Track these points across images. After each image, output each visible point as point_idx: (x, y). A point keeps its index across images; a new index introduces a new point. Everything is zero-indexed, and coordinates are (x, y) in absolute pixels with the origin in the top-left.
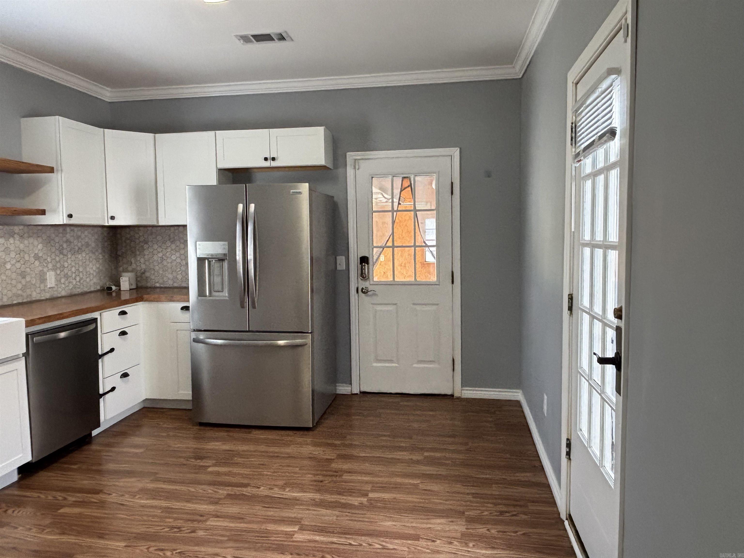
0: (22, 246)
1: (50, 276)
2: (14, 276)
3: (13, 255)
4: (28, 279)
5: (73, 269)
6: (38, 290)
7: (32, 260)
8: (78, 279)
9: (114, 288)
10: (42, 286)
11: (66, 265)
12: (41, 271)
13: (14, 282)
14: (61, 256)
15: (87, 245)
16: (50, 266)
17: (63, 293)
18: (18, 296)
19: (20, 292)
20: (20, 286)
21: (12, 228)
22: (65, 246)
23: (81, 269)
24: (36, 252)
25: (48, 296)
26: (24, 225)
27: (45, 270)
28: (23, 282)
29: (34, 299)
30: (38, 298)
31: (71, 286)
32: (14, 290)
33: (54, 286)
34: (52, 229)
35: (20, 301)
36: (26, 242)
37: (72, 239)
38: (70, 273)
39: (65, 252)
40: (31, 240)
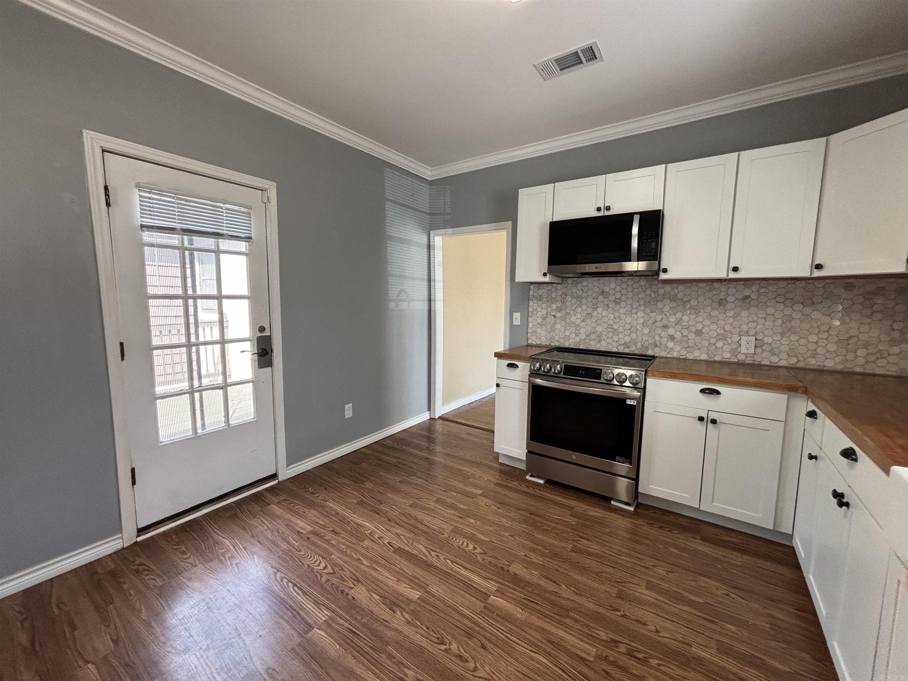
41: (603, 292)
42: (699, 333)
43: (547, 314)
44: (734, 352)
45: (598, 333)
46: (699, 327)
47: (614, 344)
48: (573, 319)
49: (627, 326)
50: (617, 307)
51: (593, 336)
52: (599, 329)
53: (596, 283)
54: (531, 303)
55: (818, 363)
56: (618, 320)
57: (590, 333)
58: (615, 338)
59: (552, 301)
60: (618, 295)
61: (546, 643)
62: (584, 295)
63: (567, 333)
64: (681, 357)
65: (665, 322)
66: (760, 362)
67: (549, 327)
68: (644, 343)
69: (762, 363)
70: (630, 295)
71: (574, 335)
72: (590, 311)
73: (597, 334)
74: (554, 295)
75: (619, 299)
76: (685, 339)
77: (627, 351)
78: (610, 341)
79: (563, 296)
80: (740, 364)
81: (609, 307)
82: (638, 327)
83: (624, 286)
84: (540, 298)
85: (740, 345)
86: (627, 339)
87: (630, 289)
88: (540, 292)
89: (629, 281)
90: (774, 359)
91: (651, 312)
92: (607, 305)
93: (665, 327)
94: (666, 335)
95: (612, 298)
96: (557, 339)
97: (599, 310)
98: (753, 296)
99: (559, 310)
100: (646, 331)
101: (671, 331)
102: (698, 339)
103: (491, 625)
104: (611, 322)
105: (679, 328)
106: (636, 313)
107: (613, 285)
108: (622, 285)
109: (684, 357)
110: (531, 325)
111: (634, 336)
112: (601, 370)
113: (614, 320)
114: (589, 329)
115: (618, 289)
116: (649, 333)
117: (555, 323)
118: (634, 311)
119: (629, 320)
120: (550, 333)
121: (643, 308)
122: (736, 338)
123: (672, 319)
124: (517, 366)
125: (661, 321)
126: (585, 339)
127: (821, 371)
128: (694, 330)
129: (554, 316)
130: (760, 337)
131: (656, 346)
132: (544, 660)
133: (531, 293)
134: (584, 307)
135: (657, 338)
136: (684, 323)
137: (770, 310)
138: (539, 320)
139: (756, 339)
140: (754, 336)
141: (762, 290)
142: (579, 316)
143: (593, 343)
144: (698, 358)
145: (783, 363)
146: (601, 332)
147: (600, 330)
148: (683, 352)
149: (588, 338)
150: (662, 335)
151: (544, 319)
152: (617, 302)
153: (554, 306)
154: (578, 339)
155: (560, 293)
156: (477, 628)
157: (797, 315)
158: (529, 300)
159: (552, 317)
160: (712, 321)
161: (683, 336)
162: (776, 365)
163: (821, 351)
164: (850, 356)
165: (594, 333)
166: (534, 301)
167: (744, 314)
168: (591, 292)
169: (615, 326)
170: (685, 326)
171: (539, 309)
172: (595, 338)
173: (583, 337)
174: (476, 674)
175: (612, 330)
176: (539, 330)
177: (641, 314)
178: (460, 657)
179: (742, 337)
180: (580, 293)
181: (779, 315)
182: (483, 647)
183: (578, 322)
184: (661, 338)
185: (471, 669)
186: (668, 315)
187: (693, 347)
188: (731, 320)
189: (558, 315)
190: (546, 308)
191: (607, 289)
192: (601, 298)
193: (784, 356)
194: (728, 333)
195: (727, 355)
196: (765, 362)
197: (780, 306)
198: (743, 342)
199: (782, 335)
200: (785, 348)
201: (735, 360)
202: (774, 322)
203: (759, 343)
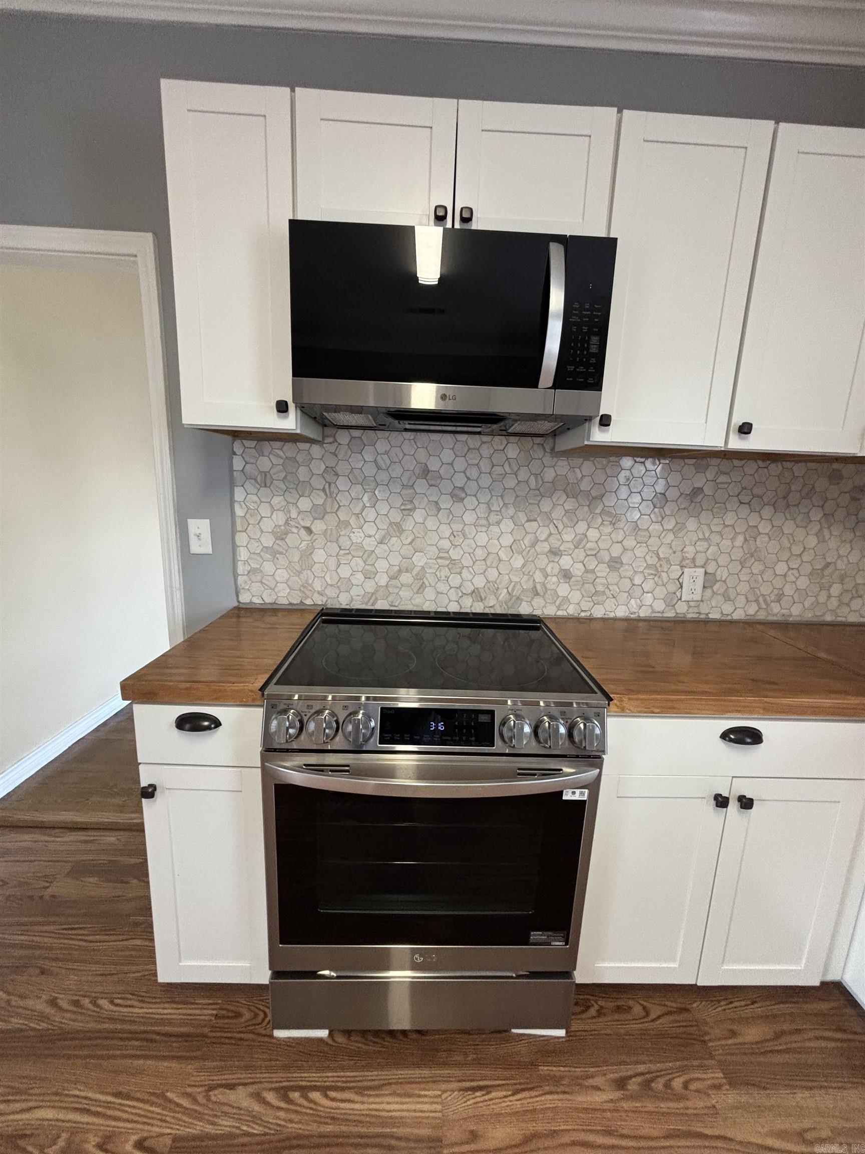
41: (426, 472)
42: (615, 564)
43: (287, 523)
44: (671, 600)
45: (417, 569)
46: (616, 551)
47: (453, 595)
48: (358, 536)
49: (480, 553)
50: (458, 509)
51: (406, 578)
52: (419, 560)
53: (408, 448)
54: (239, 494)
55: (783, 611)
56: (459, 540)
57: (400, 571)
58: (455, 580)
59: (300, 488)
60: (460, 481)
62: (383, 477)
63: (345, 572)
64: (583, 614)
65: (554, 542)
66: (707, 615)
67: (296, 559)
68: (513, 590)
69: (711, 616)
70: (486, 481)
71: (360, 576)
72: (396, 516)
73: (414, 573)
74: (303, 473)
75: (462, 489)
76: (590, 576)
77: (479, 608)
78: (442, 587)
79: (328, 478)
80: (679, 622)
81: (439, 509)
82: (502, 555)
83: (473, 458)
84: (264, 481)
85: (681, 587)
86: (479, 582)
87: (485, 465)
88: (264, 463)
89: (485, 446)
90: (728, 608)
91: (528, 521)
92: (437, 503)
93: (555, 553)
94: (556, 571)
95: (447, 486)
96: (318, 588)
97: (419, 515)
98: (708, 490)
99: (319, 513)
100: (518, 562)
101: (565, 562)
102: (613, 578)
104: (445, 544)
105: (580, 554)
106: (498, 523)
107: (447, 455)
108: (470, 455)
109: (588, 614)
110: (243, 554)
111: (492, 574)
112: (492, 713)
113: (452, 538)
114: (395, 560)
115: (460, 464)
116: (524, 566)
117: (311, 550)
118: (493, 518)
119: (482, 539)
120: (300, 572)
121: (511, 511)
122: (675, 572)
123: (568, 536)
124: (216, 723)
125: (546, 540)
126: (387, 586)
128: (607, 559)
129: (309, 530)
130: (711, 568)
131: (537, 594)
133: (238, 463)
134: (383, 507)
135: (539, 577)
136: (589, 545)
137: (730, 518)
138: (268, 541)
139: (706, 573)
140: (703, 567)
141: (722, 479)
142: (370, 529)
143: (405, 594)
144: (612, 615)
145: (739, 615)
146: (423, 567)
147: (421, 564)
148: (585, 605)
149: (393, 582)
150: (549, 570)
151: (281, 536)
152: (458, 495)
153: (305, 504)
154: (370, 586)
155: (319, 467)
157: (764, 527)
158: (232, 484)
159: (303, 532)
160: (639, 539)
161: (587, 571)
162: (729, 618)
163: (788, 590)
164: (822, 598)
165: (407, 571)
166: (248, 485)
167: (691, 524)
168: (397, 471)
169: (455, 554)
170: (591, 549)
171: (264, 510)
172: (411, 580)
173: (383, 580)
175: (447, 562)
176: (268, 568)
177: (507, 525)
179: (686, 570)
180: (370, 470)
181: (741, 527)
183: (369, 544)
184: (546, 576)
186: (561, 527)
187: (604, 593)
188: (671, 536)
189: (318, 526)
190: (285, 510)
191: (434, 465)
192: (421, 486)
193: (741, 601)
194: (664, 563)
195: (659, 606)
196: (715, 615)
197: (744, 511)
198: (686, 580)
199: (742, 564)
200: (743, 588)
201: (670, 614)
202: (733, 539)
203: (710, 580)
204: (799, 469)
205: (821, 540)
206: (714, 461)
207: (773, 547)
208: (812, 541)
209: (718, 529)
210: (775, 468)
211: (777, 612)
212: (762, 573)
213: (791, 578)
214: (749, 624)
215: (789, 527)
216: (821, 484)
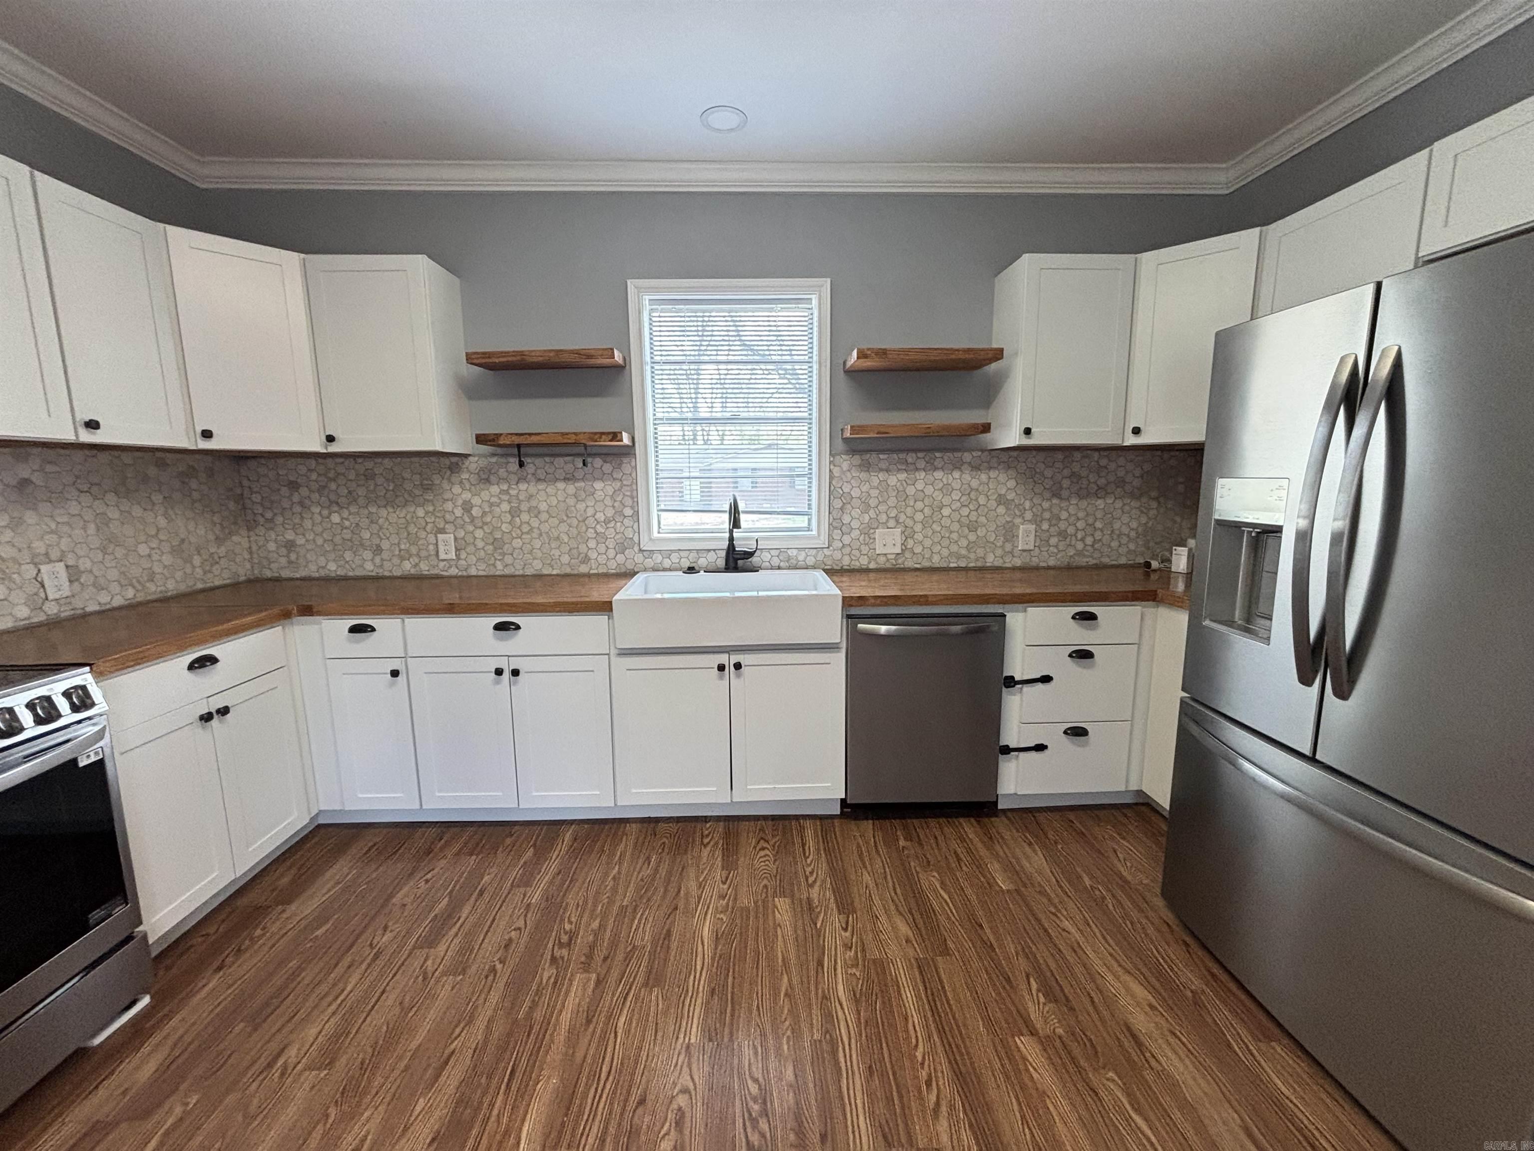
0: (975, 483)
1: (1025, 531)
2: (955, 527)
3: (956, 495)
4: (981, 532)
5: (1081, 524)
6: (999, 552)
7: (992, 504)
8: (1089, 540)
9: (1155, 564)
10: (1008, 547)
11: (1064, 515)
12: (1008, 522)
13: (955, 536)
14: (1055, 501)
15: (1121, 483)
16: (1028, 515)
17: (1052, 562)
18: (959, 557)
19: (964, 552)
20: (964, 543)
21: (959, 454)
22: (1066, 483)
23: (1099, 525)
24: (1003, 492)
25: (1018, 562)
26: (983, 451)
27: (1018, 521)
28: (972, 537)
29: (988, 564)
30: (998, 563)
31: (1071, 552)
32: (954, 548)
33: (1032, 548)
34: (1041, 456)
35: (963, 565)
36: (984, 477)
37: (1084, 473)
38: (1071, 530)
39: (1065, 493)
40: (993, 474)
44: (36, 602)
55: (159, 589)
61: (592, 1027)
66: (83, 609)
69: (88, 609)
80: (53, 624)
85: (43, 586)
90: (104, 598)
98: (37, 479)
103: (594, 1112)
122: (30, 571)
127: (165, 600)
130: (70, 561)
132: (622, 1019)
137: (73, 508)
139: (67, 567)
140: (61, 561)
141: (49, 468)
145: (118, 601)
156: (612, 1131)
157: (114, 514)
162: (108, 607)
163: (157, 569)
164: (189, 570)
167: (30, 517)
174: (691, 1087)
178: (679, 1124)
179: (42, 567)
181: (88, 515)
182: (642, 1102)
185: (687, 1096)
193: (115, 588)
194: (10, 564)
195: (23, 612)
196: (92, 607)
197: (86, 499)
198: (45, 577)
199: (104, 550)
200: (113, 574)
201: (40, 618)
202: (84, 528)
203: (74, 575)
204: (127, 458)
205: (170, 520)
206: (35, 451)
207: (128, 530)
208: (162, 522)
209: (65, 519)
210: (104, 457)
211: (154, 590)
212: (126, 556)
213: (155, 557)
214: (131, 607)
215: (137, 511)
216: (152, 471)
